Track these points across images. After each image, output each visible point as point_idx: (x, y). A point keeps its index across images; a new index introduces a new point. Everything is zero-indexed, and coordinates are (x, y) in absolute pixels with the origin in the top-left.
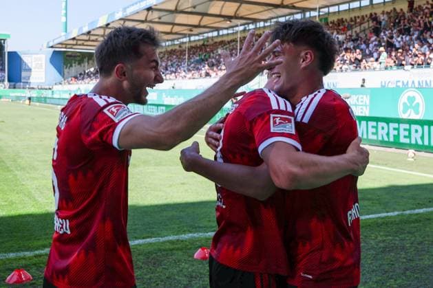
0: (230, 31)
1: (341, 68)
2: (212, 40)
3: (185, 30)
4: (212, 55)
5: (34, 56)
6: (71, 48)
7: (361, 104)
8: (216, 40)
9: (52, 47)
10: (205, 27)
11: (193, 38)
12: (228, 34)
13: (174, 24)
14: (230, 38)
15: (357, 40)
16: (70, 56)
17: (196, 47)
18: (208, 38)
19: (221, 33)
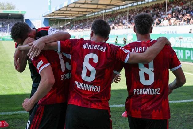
0: (125, 7)
1: (179, 23)
2: (116, 11)
3: (103, 7)
4: (116, 18)
5: (36, 21)
6: (52, 17)
7: (190, 41)
8: (118, 11)
9: (44, 17)
10: (113, 5)
11: (107, 11)
12: (124, 8)
13: (98, 4)
14: (124, 10)
15: (188, 9)
16: (52, 21)
17: (108, 15)
18: (114, 10)
19: (120, 7)
